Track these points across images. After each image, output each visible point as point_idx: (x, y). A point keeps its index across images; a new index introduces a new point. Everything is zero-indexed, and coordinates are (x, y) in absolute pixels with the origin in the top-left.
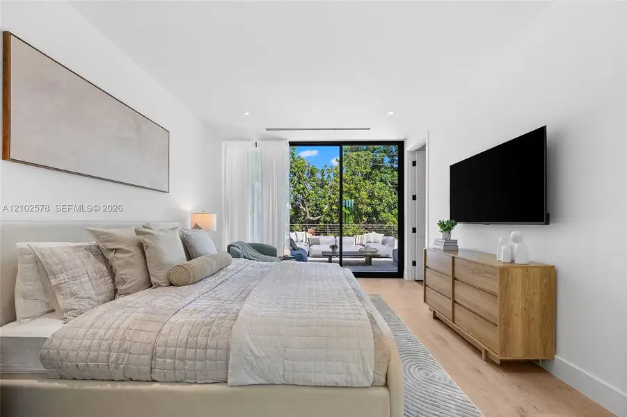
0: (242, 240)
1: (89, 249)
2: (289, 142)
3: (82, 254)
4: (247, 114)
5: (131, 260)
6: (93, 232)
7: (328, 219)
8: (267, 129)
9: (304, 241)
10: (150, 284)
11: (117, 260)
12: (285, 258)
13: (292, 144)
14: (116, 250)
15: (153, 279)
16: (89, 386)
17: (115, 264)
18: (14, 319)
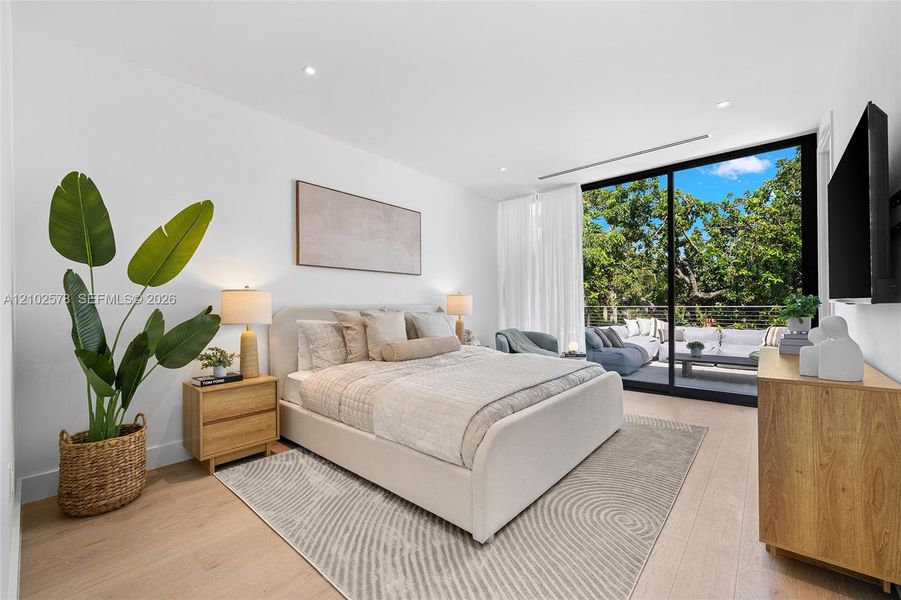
0: (513, 327)
1: (334, 326)
2: (582, 186)
3: (329, 329)
4: (503, 169)
5: (357, 336)
6: (335, 313)
7: (731, 295)
8: (540, 178)
9: (652, 334)
10: (367, 357)
11: (349, 334)
12: (571, 355)
13: (585, 188)
14: (348, 328)
15: (371, 354)
16: (315, 416)
17: (347, 337)
18: (297, 371)
